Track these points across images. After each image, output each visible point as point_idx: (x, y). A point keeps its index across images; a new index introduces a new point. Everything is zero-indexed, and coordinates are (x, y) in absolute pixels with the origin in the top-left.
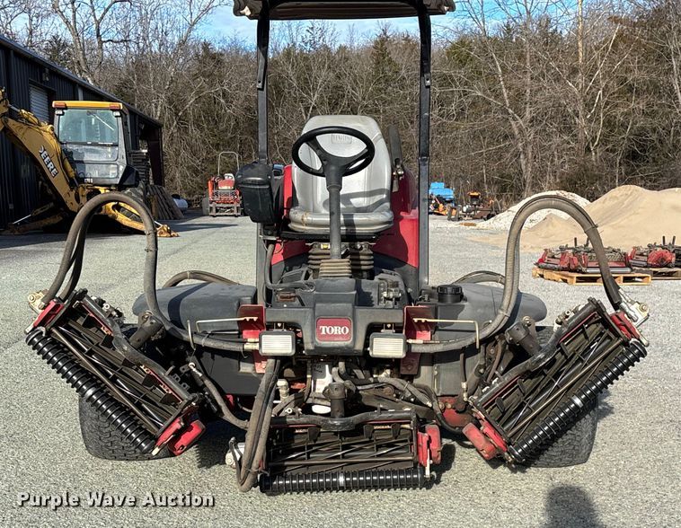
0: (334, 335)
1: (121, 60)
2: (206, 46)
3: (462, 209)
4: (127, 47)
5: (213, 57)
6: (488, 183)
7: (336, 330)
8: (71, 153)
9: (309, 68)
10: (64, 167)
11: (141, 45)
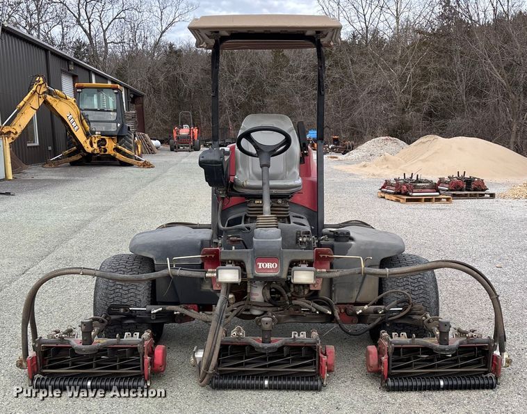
0: (267, 269)
1: (119, 54)
2: (171, 46)
3: (328, 147)
4: (123, 46)
5: (176, 52)
6: (343, 131)
7: (269, 265)
8: (87, 115)
9: (234, 59)
10: (82, 124)
11: (131, 45)
